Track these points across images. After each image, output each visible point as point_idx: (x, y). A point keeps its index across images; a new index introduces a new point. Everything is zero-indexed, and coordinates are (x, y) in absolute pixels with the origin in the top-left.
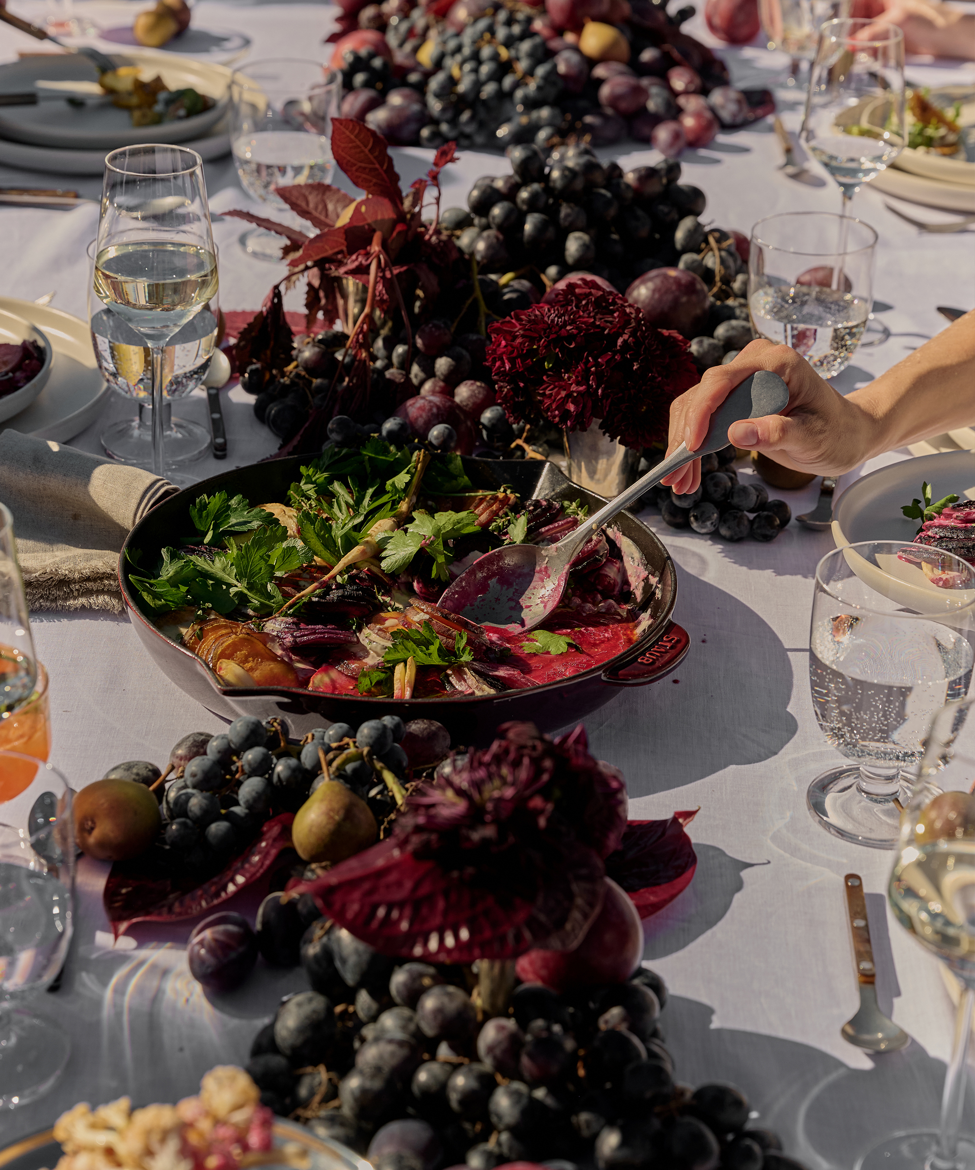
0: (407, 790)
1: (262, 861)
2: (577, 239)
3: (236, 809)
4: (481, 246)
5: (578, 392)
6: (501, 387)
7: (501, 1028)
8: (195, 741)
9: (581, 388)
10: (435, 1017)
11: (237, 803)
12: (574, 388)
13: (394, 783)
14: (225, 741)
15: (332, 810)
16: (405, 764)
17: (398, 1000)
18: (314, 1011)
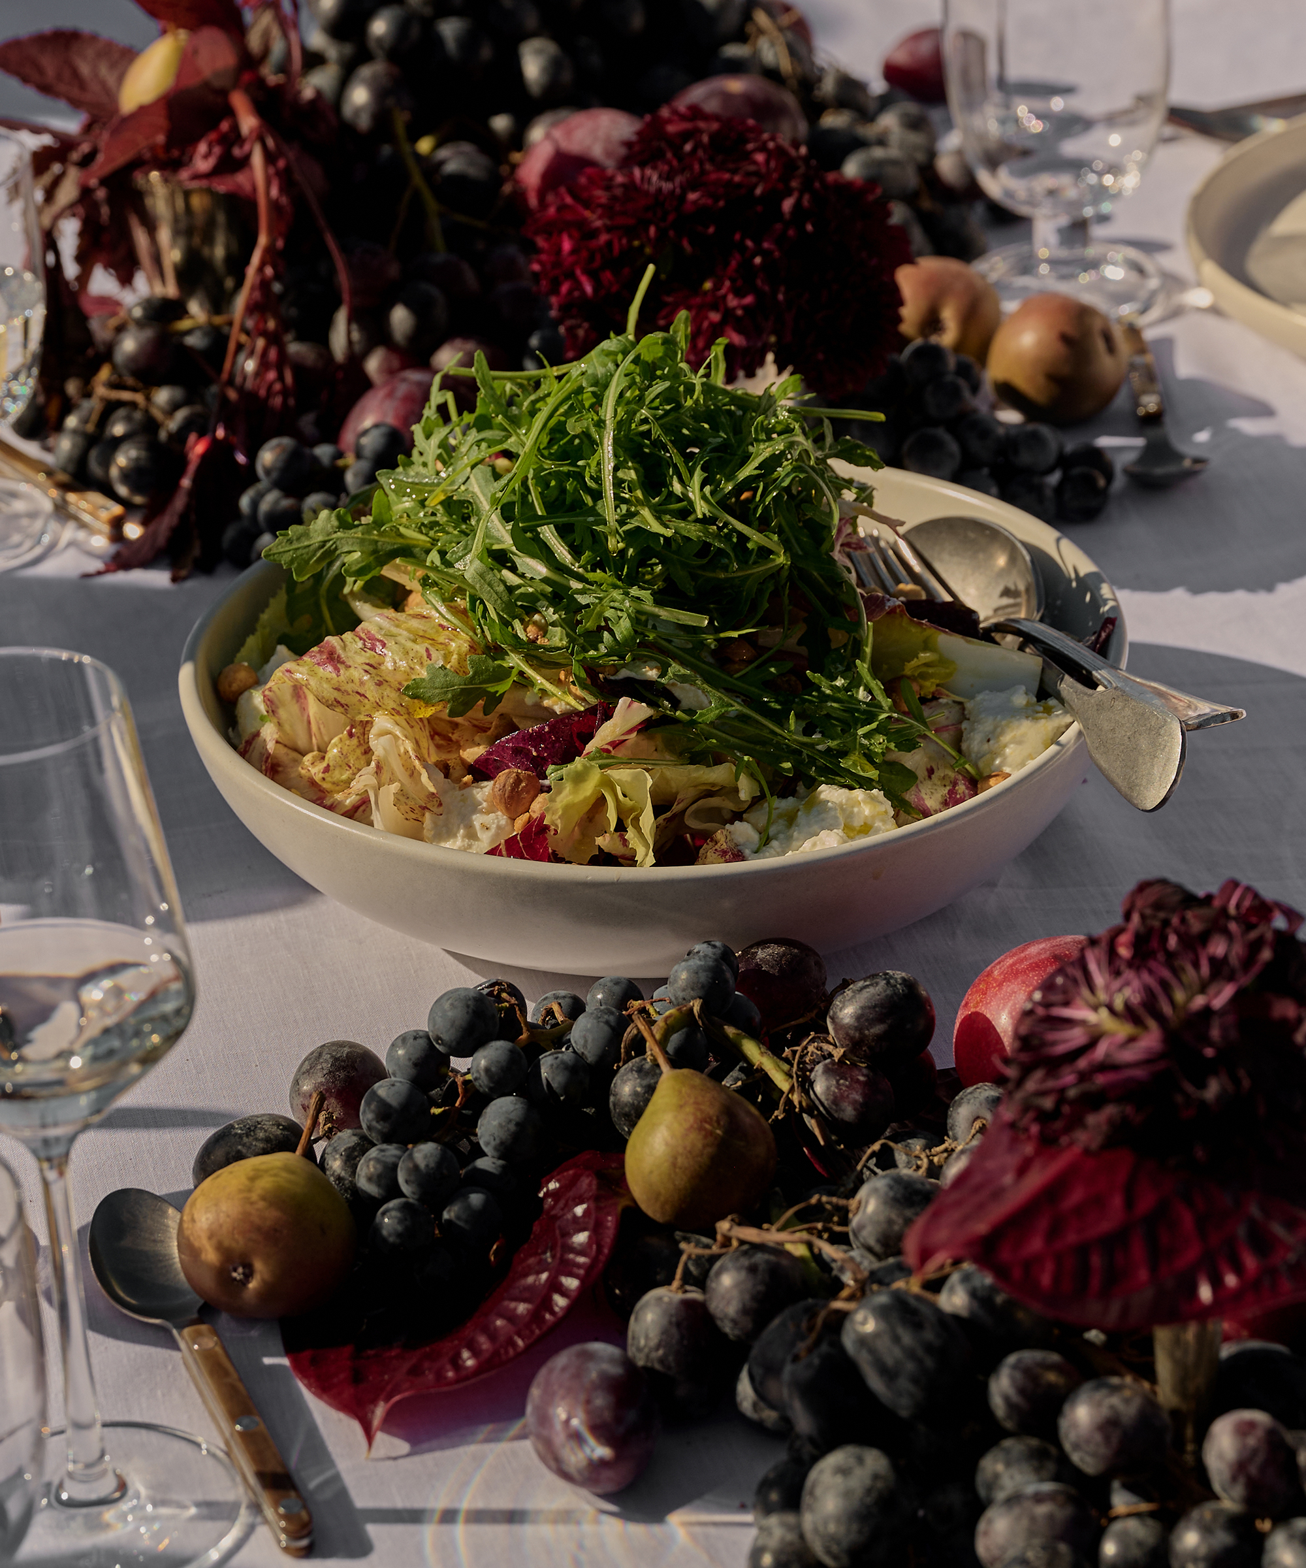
0: (787, 1061)
1: (596, 1238)
2: (539, 52)
3: (483, 1163)
4: (360, 96)
5: (745, 308)
6: (571, 330)
7: (1245, 1429)
8: (336, 1059)
9: (748, 300)
10: (1107, 1439)
11: (480, 1153)
12: (732, 302)
13: (762, 1054)
14: (422, 1042)
15: (706, 1119)
16: (757, 1018)
17: (1009, 1425)
18: (876, 1477)
